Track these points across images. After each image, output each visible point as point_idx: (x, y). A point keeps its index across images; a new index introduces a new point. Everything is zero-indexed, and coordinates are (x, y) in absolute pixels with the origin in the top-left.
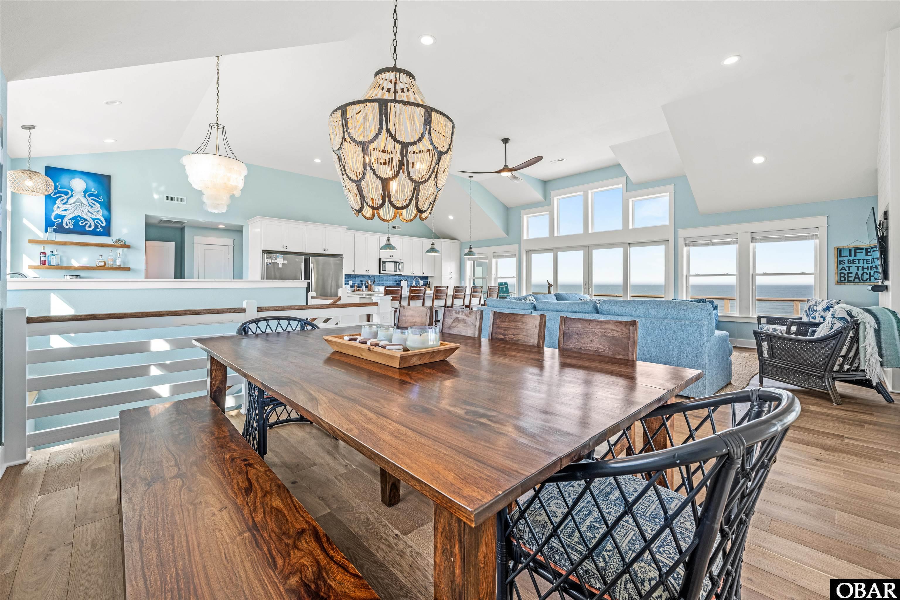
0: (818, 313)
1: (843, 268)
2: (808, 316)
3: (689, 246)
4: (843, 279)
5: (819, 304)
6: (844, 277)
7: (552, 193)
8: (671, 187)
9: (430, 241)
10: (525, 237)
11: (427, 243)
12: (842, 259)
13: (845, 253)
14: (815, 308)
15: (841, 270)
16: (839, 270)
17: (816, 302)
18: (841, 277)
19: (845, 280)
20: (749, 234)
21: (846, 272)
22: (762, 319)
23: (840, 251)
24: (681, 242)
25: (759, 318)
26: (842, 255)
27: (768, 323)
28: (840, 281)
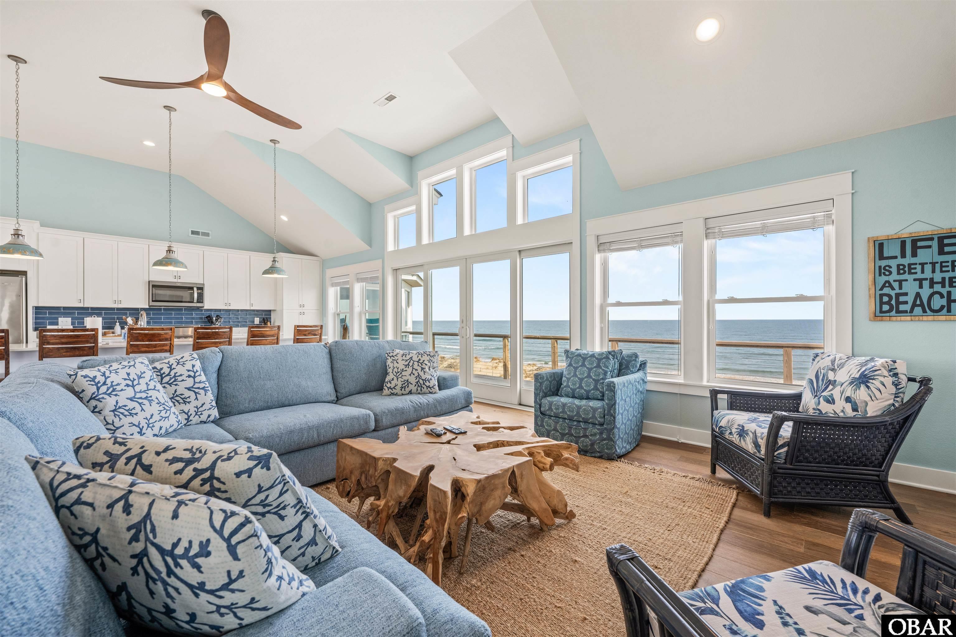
0: (838, 389)
1: (888, 284)
2: (816, 393)
3: (604, 251)
4: (886, 308)
5: (841, 366)
6: (889, 303)
7: (420, 174)
8: (575, 145)
9: (270, 257)
10: (391, 247)
11: (265, 260)
12: (884, 263)
13: (892, 250)
14: (831, 375)
15: (881, 289)
16: (878, 287)
17: (833, 362)
18: (882, 303)
19: (890, 311)
20: (702, 221)
21: (893, 293)
22: (719, 396)
23: (881, 246)
24: (591, 243)
25: (715, 393)
26: (885, 255)
27: (732, 406)
28: (881, 312)
